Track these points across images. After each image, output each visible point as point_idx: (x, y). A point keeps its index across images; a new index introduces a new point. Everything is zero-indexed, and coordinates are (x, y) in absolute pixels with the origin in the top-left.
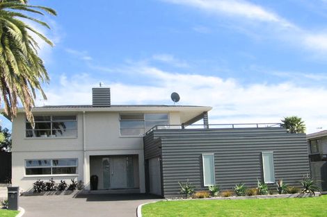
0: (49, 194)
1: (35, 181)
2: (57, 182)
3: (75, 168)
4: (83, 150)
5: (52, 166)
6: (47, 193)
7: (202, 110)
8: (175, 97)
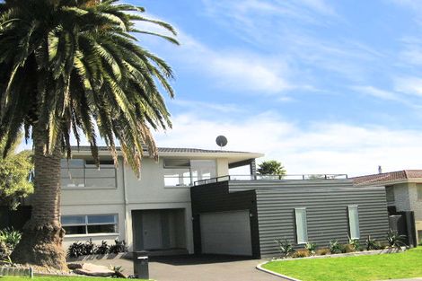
0: (89, 259)
1: (72, 243)
2: (98, 243)
3: (113, 225)
4: (125, 204)
5: (87, 224)
6: (86, 257)
7: (247, 157)
8: (222, 141)
